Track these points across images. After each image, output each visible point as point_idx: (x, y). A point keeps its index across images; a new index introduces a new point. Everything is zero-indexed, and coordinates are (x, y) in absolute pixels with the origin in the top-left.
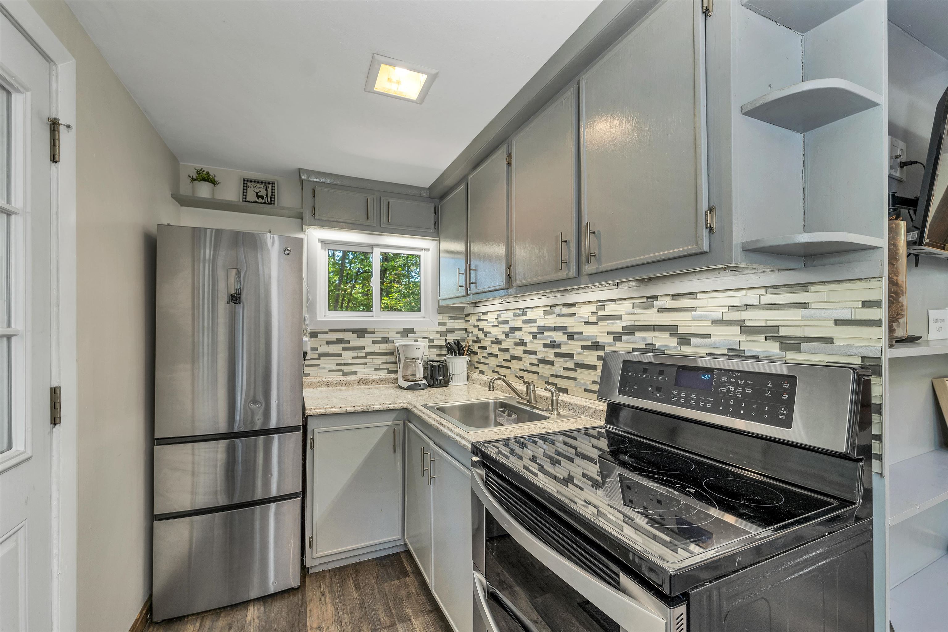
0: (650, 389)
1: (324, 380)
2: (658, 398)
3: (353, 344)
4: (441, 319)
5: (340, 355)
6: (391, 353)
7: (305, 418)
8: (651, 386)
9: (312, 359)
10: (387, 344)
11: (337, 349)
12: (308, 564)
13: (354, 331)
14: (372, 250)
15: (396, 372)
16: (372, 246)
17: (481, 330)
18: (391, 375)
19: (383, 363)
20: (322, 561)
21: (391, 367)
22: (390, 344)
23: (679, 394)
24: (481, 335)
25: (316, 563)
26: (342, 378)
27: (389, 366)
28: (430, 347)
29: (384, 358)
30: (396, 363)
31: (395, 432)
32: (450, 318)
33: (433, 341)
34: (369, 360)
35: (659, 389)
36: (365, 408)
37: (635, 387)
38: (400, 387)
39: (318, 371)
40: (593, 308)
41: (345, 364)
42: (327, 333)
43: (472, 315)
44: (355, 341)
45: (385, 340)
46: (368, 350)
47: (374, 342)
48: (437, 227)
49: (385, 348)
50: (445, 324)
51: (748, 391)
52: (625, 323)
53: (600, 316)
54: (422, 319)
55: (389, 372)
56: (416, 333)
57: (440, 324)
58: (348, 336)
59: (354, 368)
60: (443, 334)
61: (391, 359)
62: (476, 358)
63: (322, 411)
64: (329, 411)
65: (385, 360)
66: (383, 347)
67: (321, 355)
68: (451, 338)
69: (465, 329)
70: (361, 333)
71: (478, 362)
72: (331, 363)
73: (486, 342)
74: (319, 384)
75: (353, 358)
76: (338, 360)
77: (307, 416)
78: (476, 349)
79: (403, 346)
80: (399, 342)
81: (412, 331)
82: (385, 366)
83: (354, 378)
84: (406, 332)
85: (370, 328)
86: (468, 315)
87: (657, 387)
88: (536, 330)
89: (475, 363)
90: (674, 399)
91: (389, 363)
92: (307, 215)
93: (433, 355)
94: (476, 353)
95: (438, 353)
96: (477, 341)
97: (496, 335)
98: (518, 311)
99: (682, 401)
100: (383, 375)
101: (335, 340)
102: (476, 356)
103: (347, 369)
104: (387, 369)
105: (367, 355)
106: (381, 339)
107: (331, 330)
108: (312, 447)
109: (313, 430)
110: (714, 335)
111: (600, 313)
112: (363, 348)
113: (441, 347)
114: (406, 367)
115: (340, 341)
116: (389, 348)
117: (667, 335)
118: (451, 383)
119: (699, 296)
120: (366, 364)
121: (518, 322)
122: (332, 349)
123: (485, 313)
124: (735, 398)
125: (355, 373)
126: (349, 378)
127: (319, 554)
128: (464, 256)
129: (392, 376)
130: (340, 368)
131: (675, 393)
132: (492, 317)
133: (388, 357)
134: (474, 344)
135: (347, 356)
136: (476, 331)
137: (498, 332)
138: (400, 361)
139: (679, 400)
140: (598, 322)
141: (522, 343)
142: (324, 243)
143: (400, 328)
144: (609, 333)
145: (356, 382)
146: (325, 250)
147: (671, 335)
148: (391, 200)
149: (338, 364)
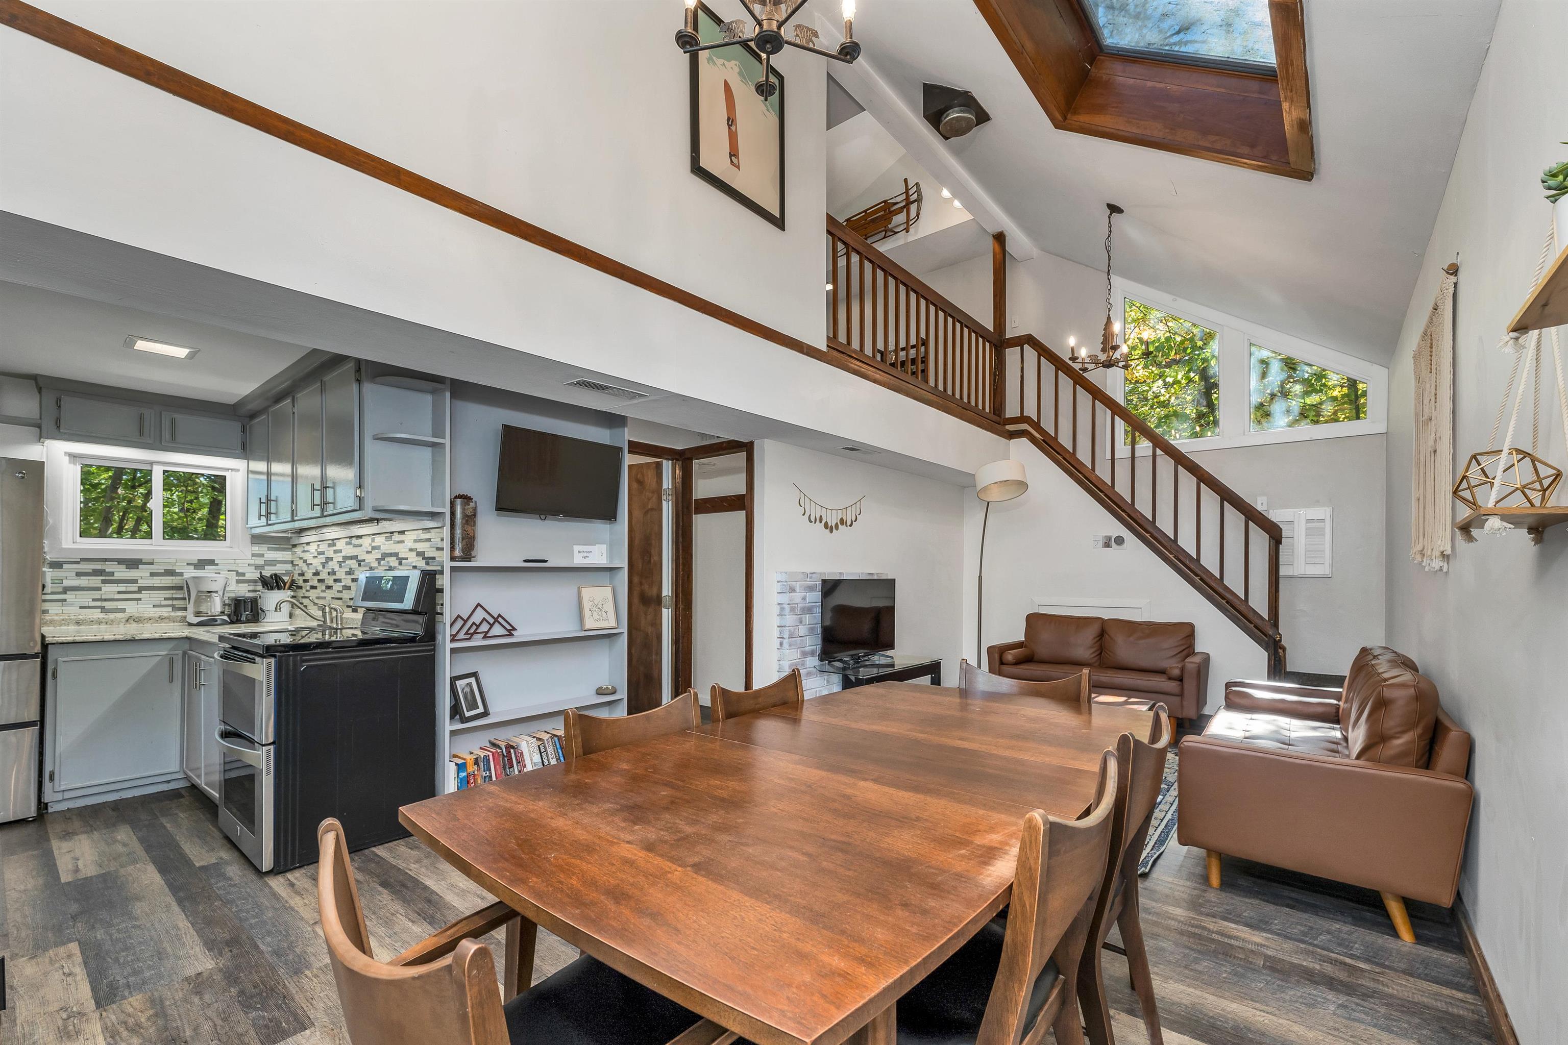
1: (72, 617)
3: (118, 576)
4: (256, 549)
5: (99, 589)
6: (180, 588)
7: (45, 646)
9: (53, 593)
11: (96, 581)
12: (47, 798)
13: (120, 562)
14: (152, 467)
15: (185, 609)
16: (151, 463)
17: (305, 561)
18: (177, 612)
19: (166, 599)
20: (68, 795)
21: (178, 603)
22: (176, 577)
24: (305, 568)
25: (59, 797)
26: (102, 616)
27: (175, 602)
28: (238, 581)
29: (168, 593)
30: (185, 599)
31: (172, 661)
32: (270, 549)
33: (243, 574)
34: (144, 595)
36: (129, 637)
38: (190, 624)
39: (63, 608)
41: (105, 600)
42: (78, 563)
43: (298, 546)
44: (121, 572)
45: (170, 573)
46: (142, 583)
47: (153, 574)
48: (244, 447)
49: (170, 581)
50: (262, 555)
52: (382, 552)
54: (228, 549)
55: (174, 608)
56: (217, 565)
57: (253, 555)
58: (109, 567)
59: (121, 605)
60: (257, 567)
61: (178, 594)
62: (301, 593)
63: (70, 639)
64: (78, 639)
65: (167, 596)
66: (167, 581)
67: (66, 590)
68: (268, 572)
69: (292, 562)
70: (133, 564)
71: (302, 597)
72: (86, 598)
73: (308, 576)
74: (63, 622)
75: (119, 592)
76: (97, 595)
77: (48, 644)
78: (301, 583)
79: (194, 577)
80: (190, 573)
81: (212, 562)
82: (166, 603)
83: (119, 615)
84: (201, 564)
85: (145, 557)
86: (294, 546)
88: (341, 559)
89: (300, 599)
91: (176, 599)
92: (48, 424)
93: (243, 591)
94: (301, 587)
95: (251, 588)
96: (302, 574)
97: (316, 567)
98: (330, 542)
100: (166, 612)
101: (91, 571)
102: (300, 590)
103: (108, 605)
104: (171, 606)
105: (141, 589)
106: (163, 571)
107: (82, 560)
108: (54, 676)
109: (57, 659)
112: (135, 581)
113: (255, 581)
114: (198, 602)
115: (96, 573)
116: (175, 581)
118: (265, 620)
120: (140, 599)
121: (330, 553)
122: (84, 581)
123: (308, 544)
125: (123, 610)
126: (112, 616)
127: (63, 788)
128: (290, 479)
129: (180, 613)
130: (98, 604)
132: (313, 548)
133: (171, 591)
134: (299, 578)
135: (109, 590)
136: (301, 563)
137: (317, 563)
138: (189, 595)
141: (333, 573)
142: (73, 457)
143: (194, 558)
145: (124, 620)
146: (75, 464)
148: (176, 416)
149: (94, 600)
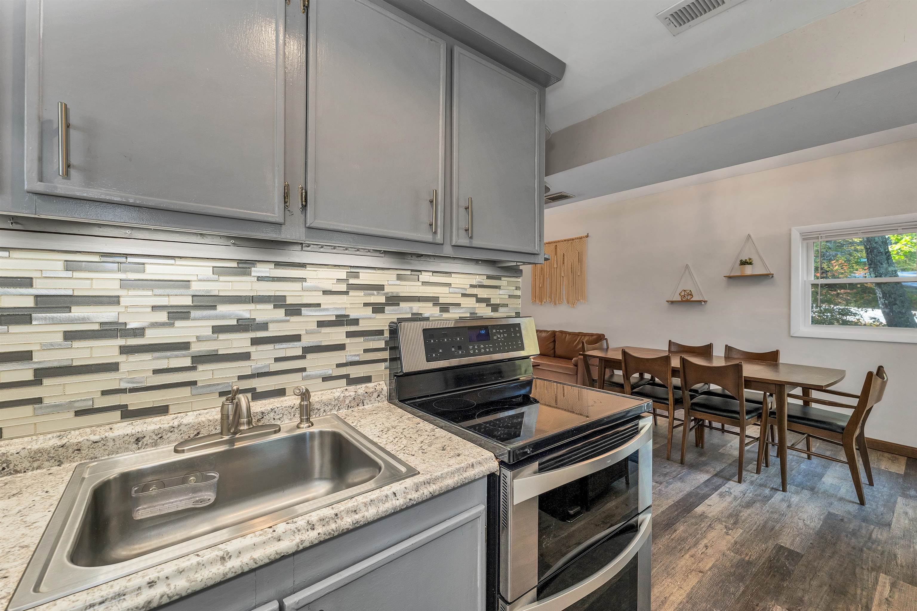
0: (453, 350)
2: (461, 354)
8: (453, 347)
23: (474, 347)
35: (460, 348)
37: (441, 351)
40: (342, 274)
51: (506, 335)
53: (352, 284)
87: (458, 347)
90: (472, 352)
99: (477, 351)
110: (463, 304)
111: (352, 281)
117: (430, 304)
119: (453, 275)
124: (501, 341)
131: (471, 347)
139: (474, 351)
140: (348, 292)
144: (366, 305)
147: (434, 305)
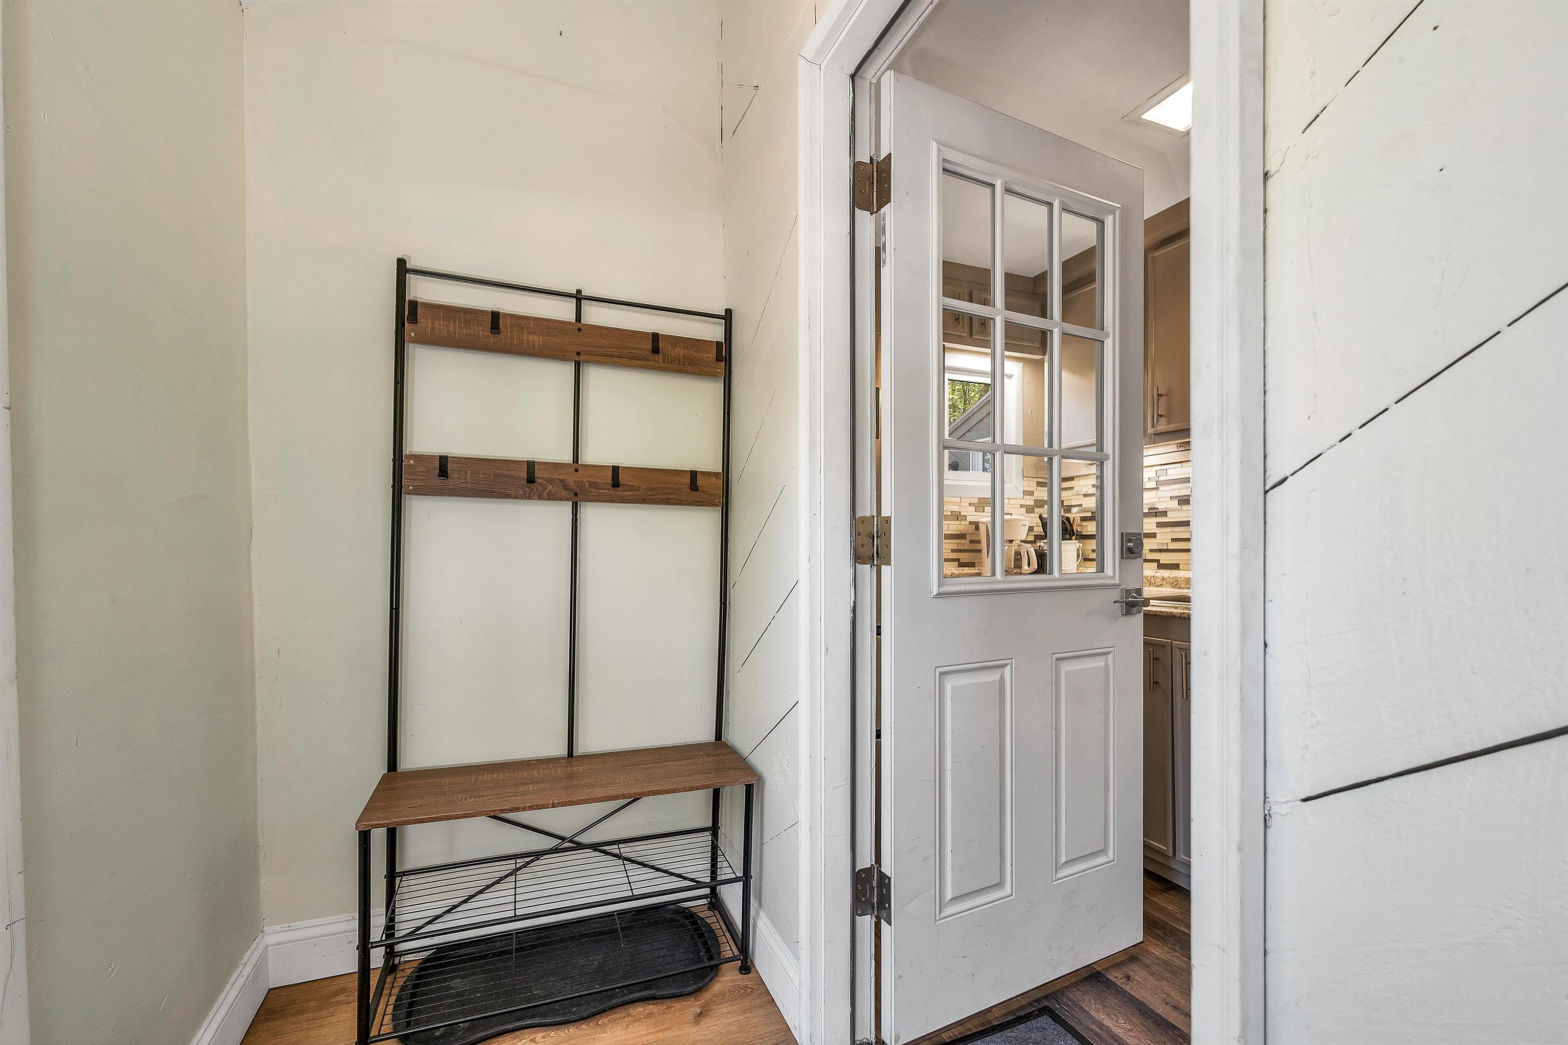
4: (1027, 484)
10: (958, 522)
18: (966, 570)
19: (953, 551)
21: (964, 557)
22: (962, 522)
32: (1039, 484)
43: (1078, 478)
49: (955, 528)
50: (1032, 493)
57: (1026, 493)
60: (1029, 509)
61: (965, 544)
82: (954, 556)
84: (982, 504)
104: (958, 560)
116: (960, 528)
133: (958, 541)
143: (974, 497)
